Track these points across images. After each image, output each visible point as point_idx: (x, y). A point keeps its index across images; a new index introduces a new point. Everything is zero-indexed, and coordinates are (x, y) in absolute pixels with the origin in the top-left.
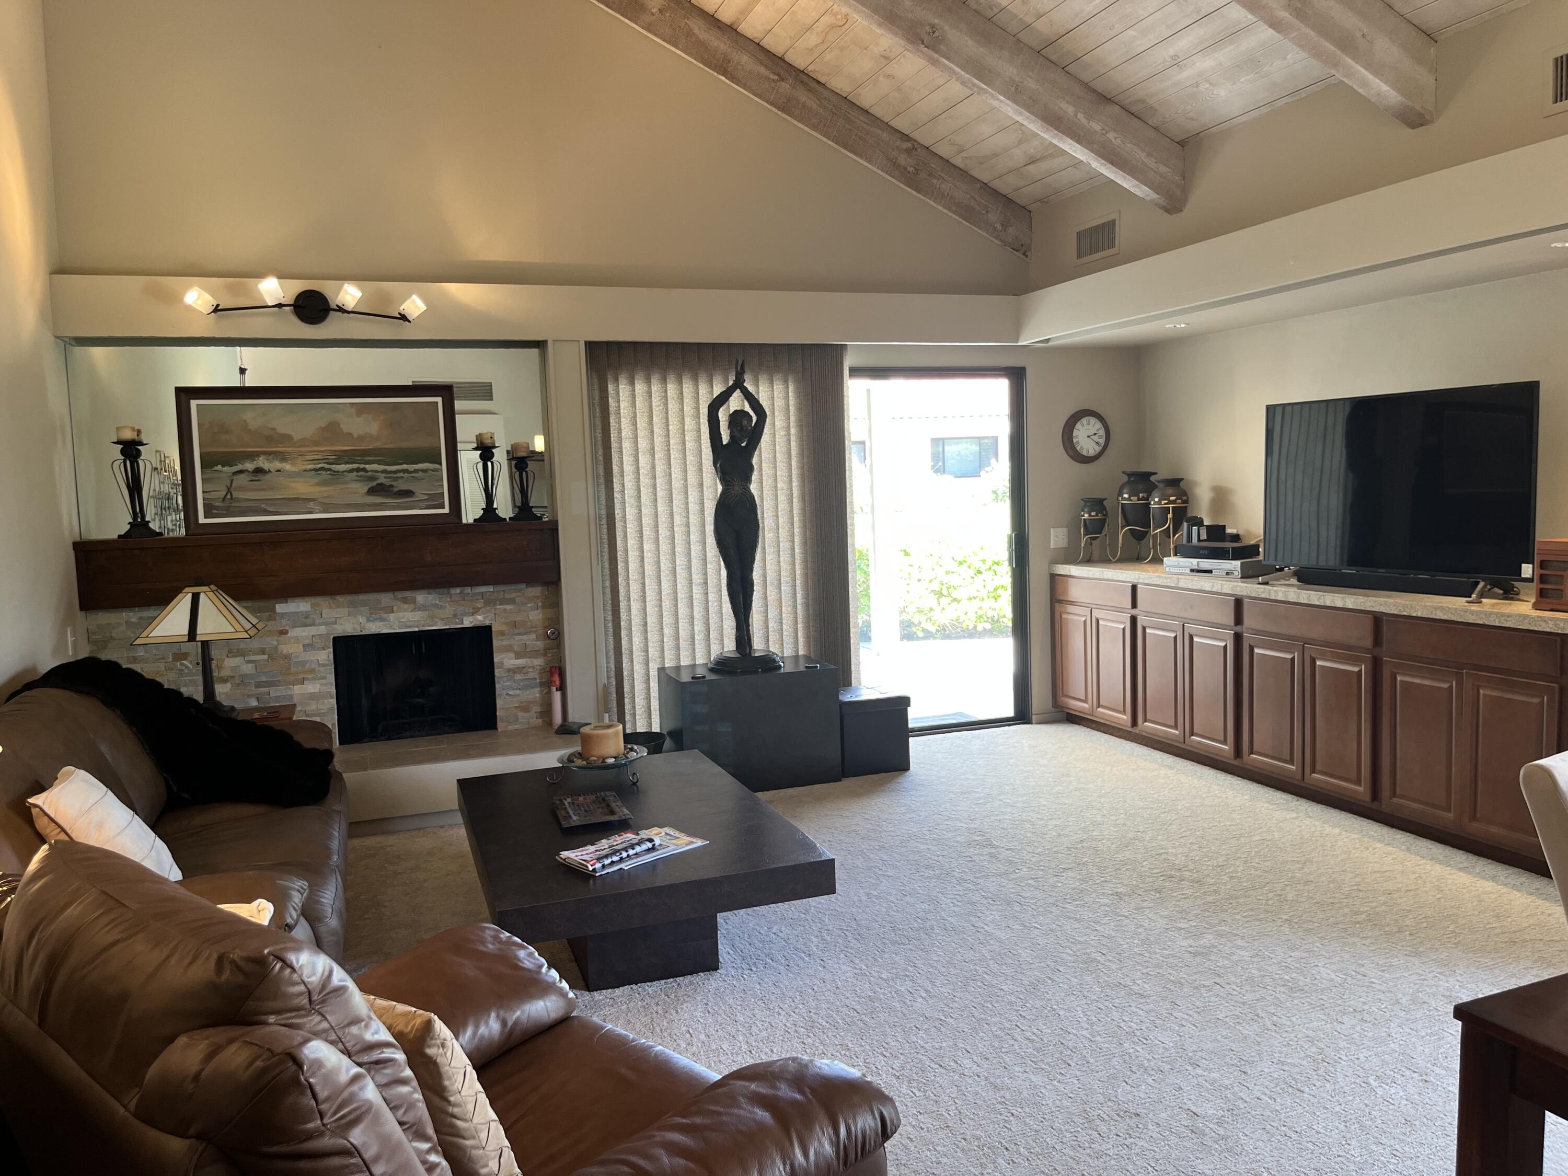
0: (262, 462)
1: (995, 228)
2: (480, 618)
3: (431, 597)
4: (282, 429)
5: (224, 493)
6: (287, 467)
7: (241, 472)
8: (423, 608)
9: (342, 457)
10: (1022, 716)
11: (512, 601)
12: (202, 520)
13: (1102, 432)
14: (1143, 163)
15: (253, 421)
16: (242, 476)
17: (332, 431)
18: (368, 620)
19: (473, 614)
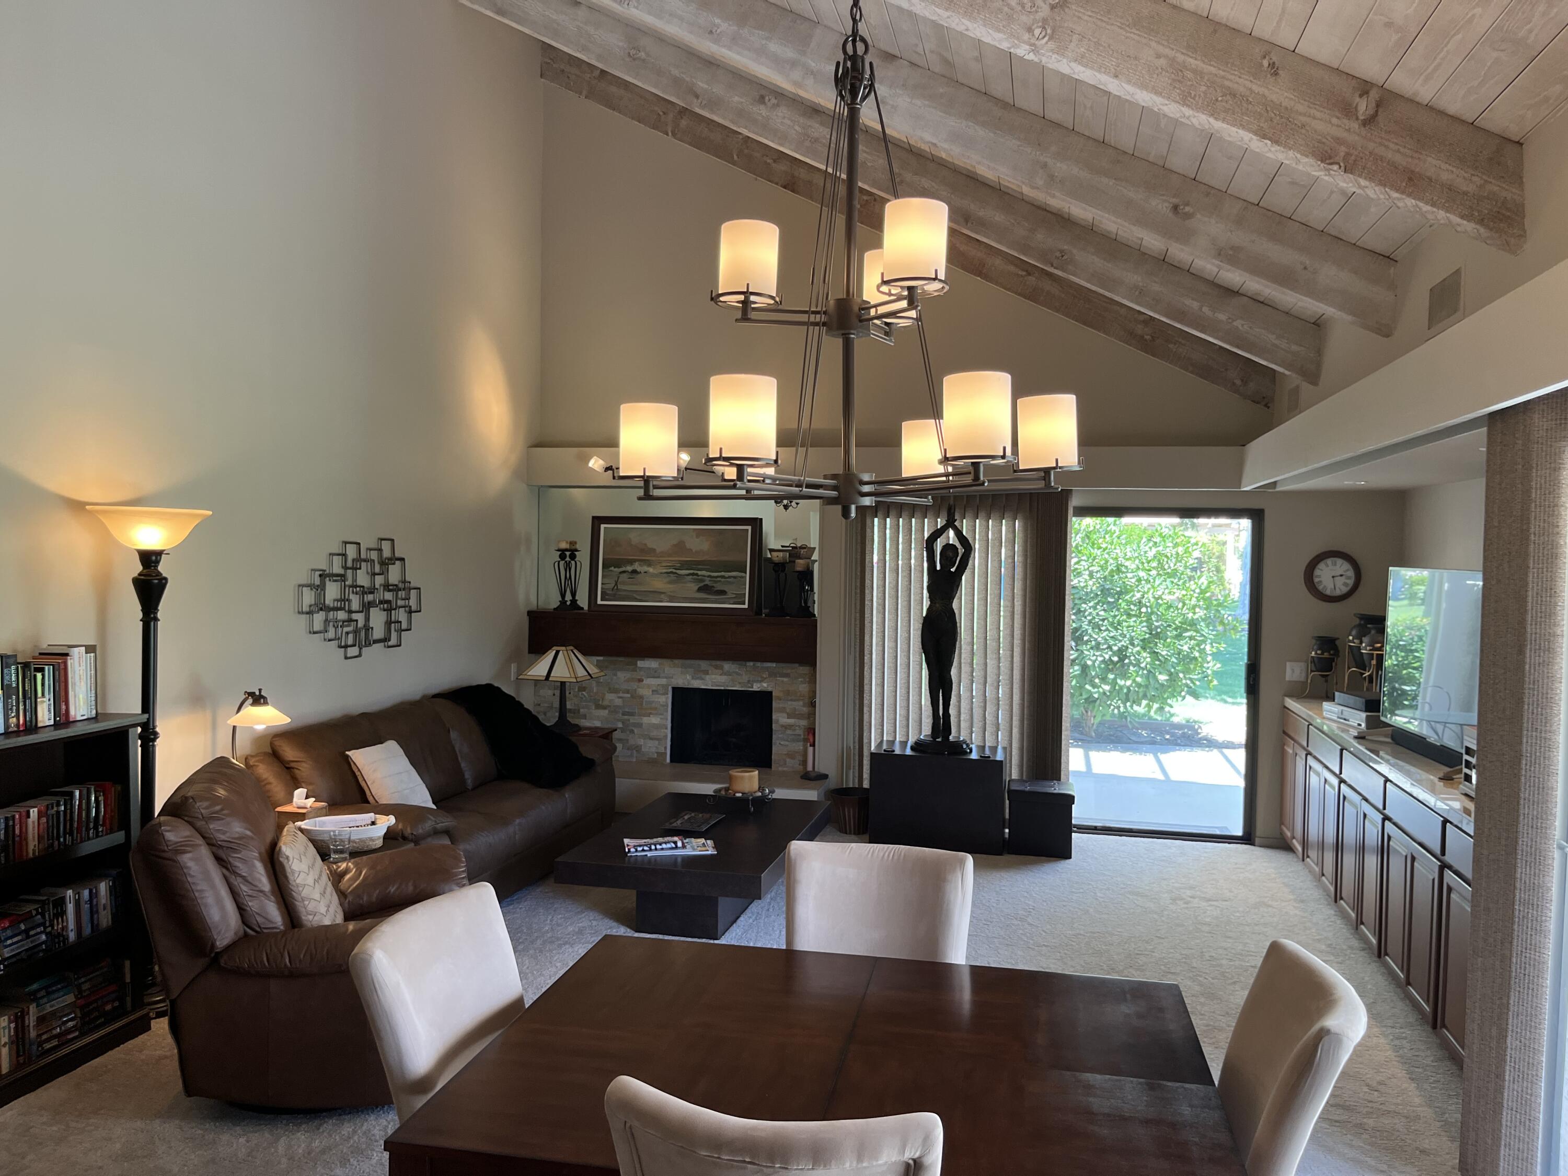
0: (636, 566)
1: (1234, 384)
2: (765, 685)
3: (733, 666)
4: (650, 545)
5: (613, 585)
6: (651, 570)
7: (624, 572)
8: (728, 674)
9: (685, 565)
10: (1247, 838)
11: (787, 675)
12: (599, 602)
13: (1351, 573)
15: (635, 539)
16: (625, 575)
17: (680, 547)
18: (693, 678)
19: (761, 681)
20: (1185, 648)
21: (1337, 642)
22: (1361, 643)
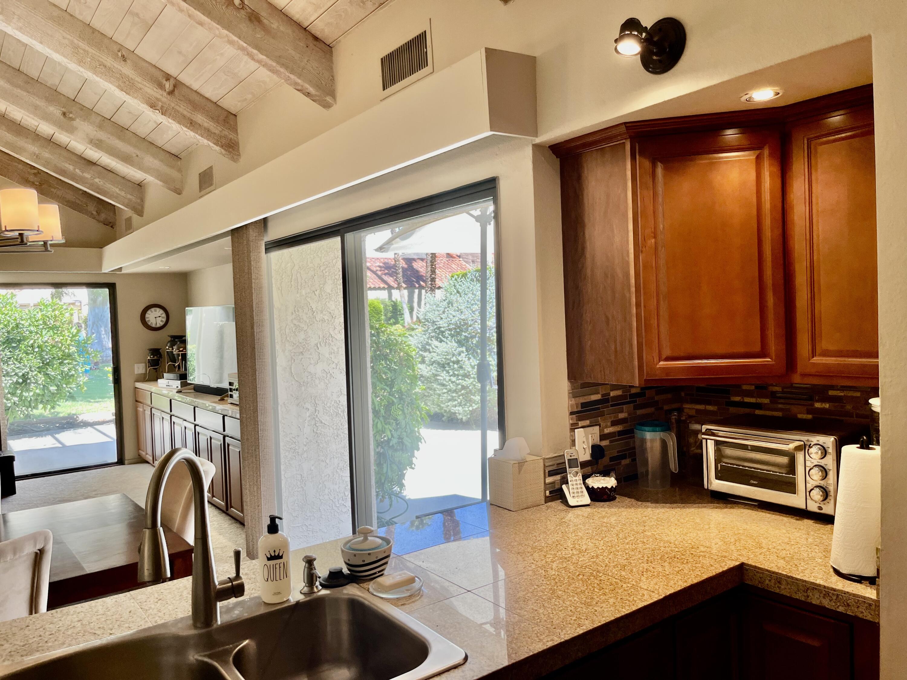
1: (92, 214)
10: (121, 461)
13: (164, 315)
14: (117, 193)
20: (66, 369)
21: (160, 351)
22: (173, 349)
